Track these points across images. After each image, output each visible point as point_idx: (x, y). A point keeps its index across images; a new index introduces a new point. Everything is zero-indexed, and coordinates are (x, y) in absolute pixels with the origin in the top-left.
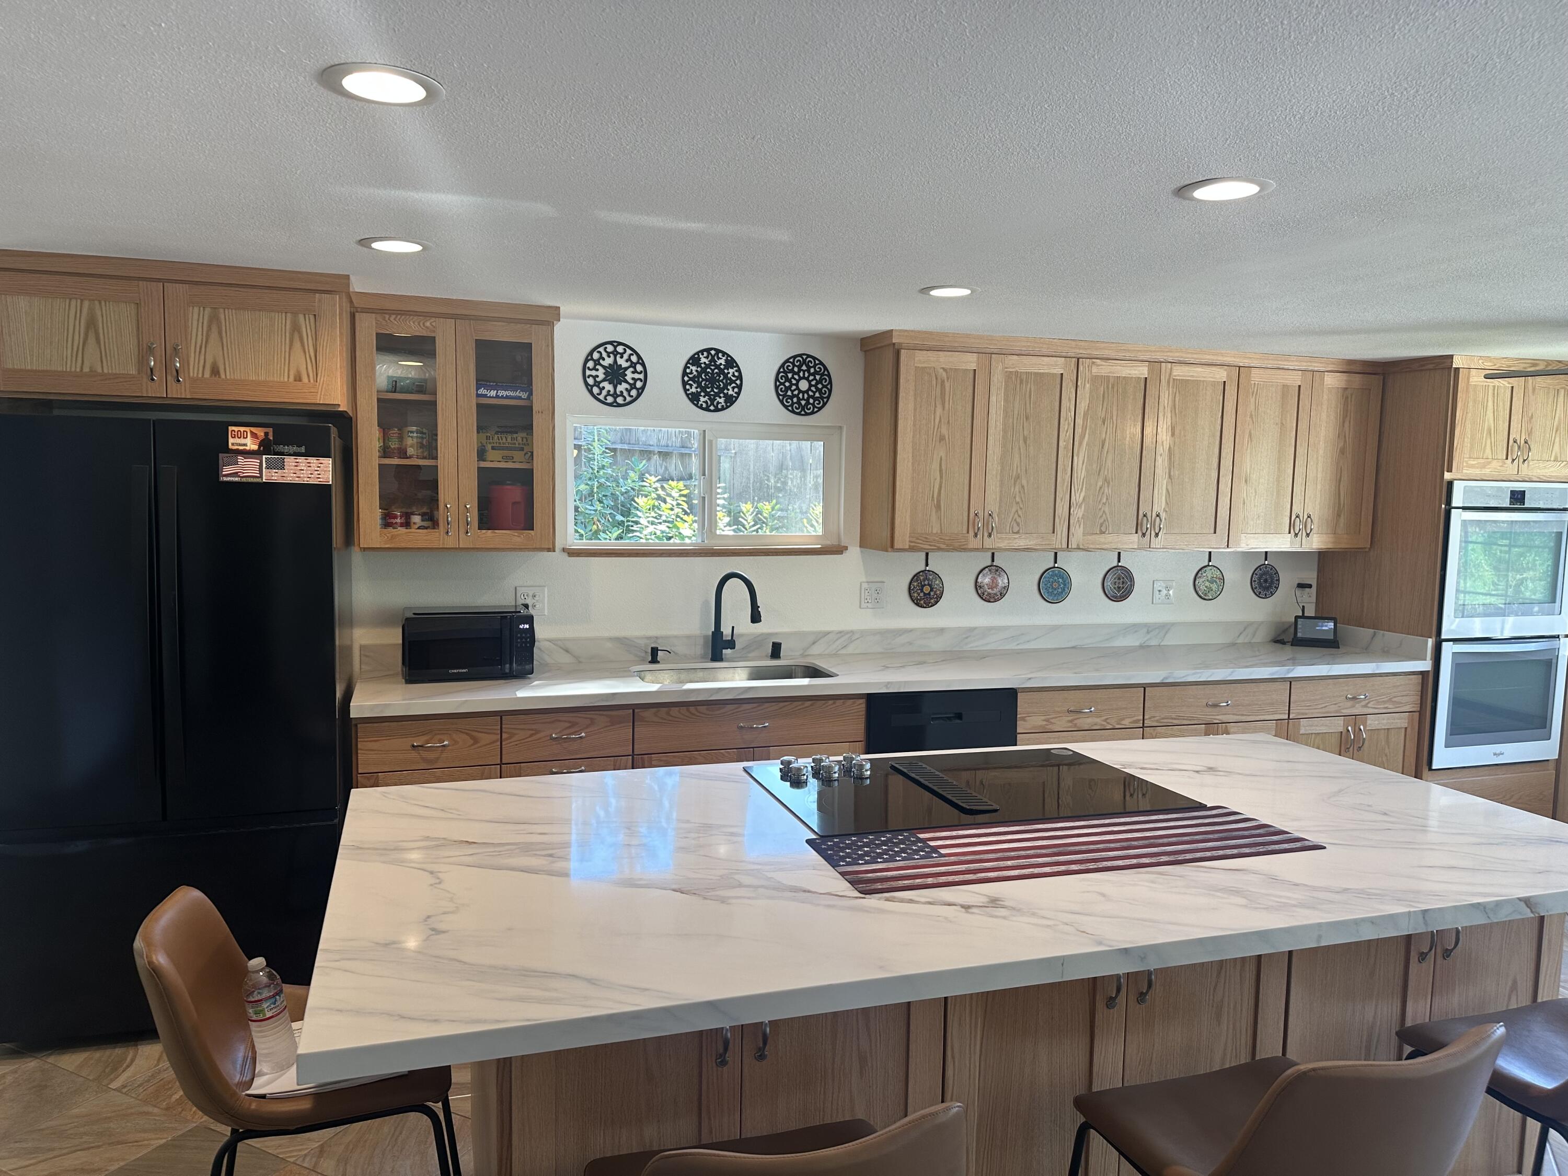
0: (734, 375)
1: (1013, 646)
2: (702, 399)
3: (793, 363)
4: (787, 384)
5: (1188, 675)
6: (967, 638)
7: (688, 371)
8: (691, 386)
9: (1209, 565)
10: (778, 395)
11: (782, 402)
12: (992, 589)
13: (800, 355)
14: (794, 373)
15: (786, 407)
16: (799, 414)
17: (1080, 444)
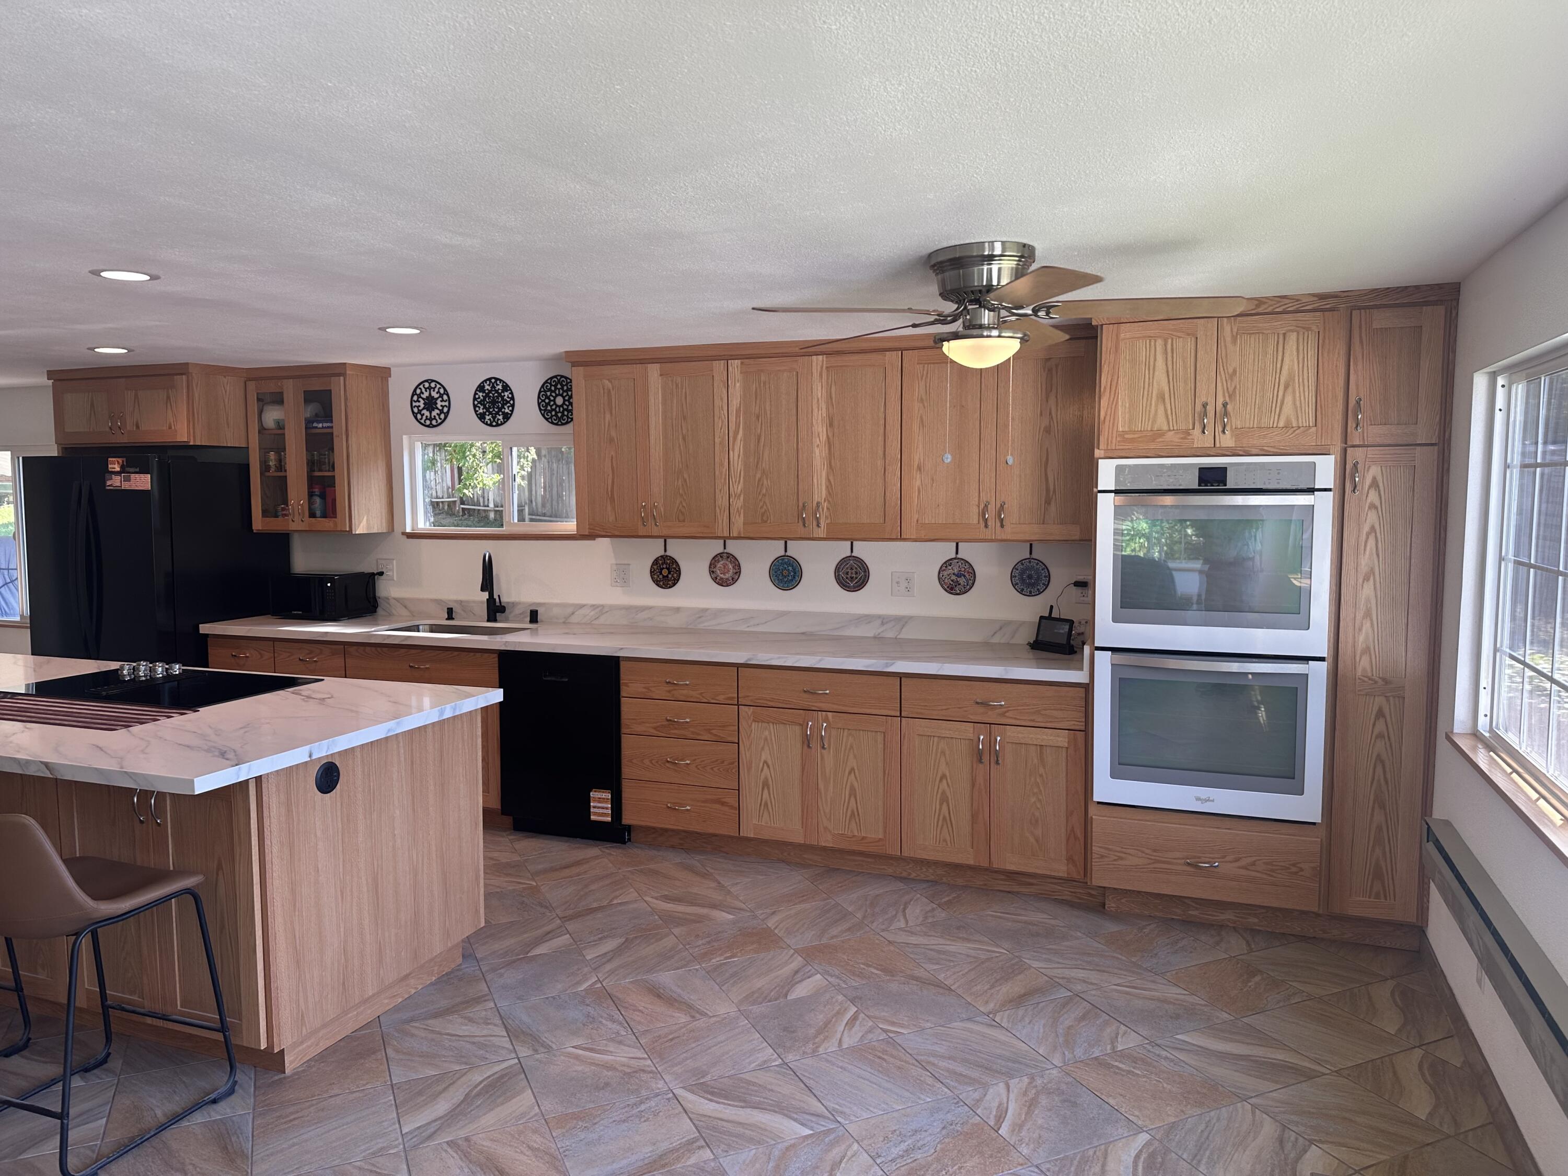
0: (508, 397)
1: (743, 628)
2: (487, 417)
3: (550, 384)
4: (547, 401)
5: (771, 659)
6: (700, 617)
7: (477, 396)
8: (479, 407)
9: (955, 558)
10: (540, 410)
11: (543, 415)
12: (724, 574)
13: (556, 377)
14: (552, 391)
15: (547, 419)
16: (556, 424)
17: (735, 439)
